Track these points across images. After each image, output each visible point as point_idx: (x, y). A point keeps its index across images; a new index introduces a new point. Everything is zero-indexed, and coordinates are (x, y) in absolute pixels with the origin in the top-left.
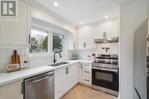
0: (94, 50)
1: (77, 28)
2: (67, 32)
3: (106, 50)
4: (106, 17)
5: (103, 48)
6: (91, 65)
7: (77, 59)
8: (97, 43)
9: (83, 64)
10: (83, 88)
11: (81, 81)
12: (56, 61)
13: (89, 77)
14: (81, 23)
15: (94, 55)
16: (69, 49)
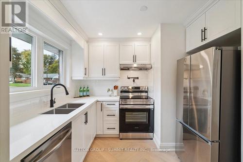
0: (117, 80)
1: (89, 41)
2: (71, 45)
3: (134, 81)
4: (140, 34)
5: (129, 78)
6: (117, 104)
7: (88, 96)
8: (122, 69)
9: (104, 103)
10: (107, 142)
11: (100, 133)
12: (55, 103)
13: (115, 122)
14: (100, 34)
15: (116, 88)
16: (73, 79)
